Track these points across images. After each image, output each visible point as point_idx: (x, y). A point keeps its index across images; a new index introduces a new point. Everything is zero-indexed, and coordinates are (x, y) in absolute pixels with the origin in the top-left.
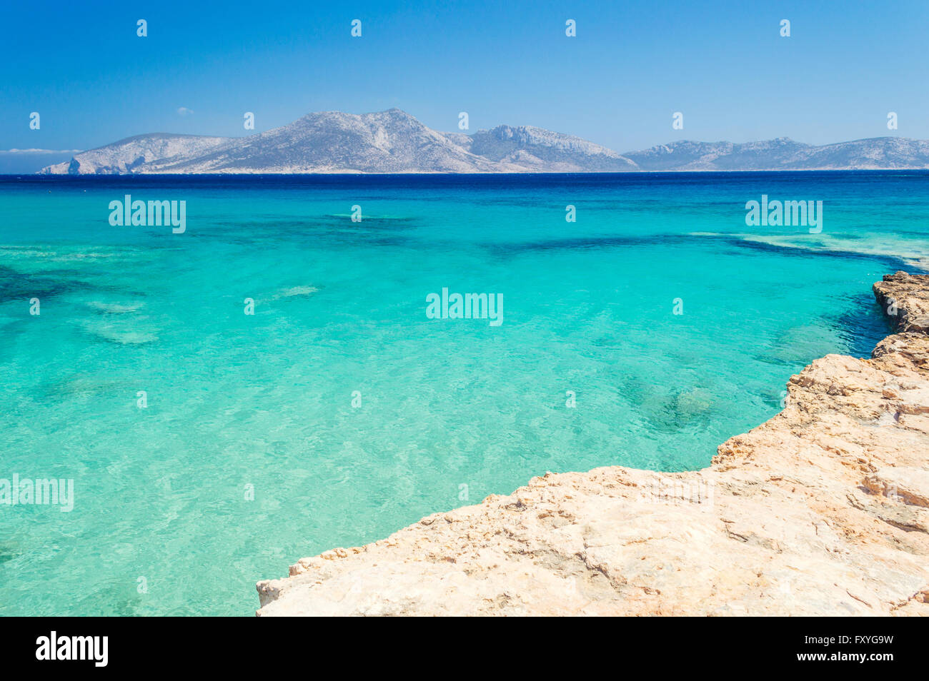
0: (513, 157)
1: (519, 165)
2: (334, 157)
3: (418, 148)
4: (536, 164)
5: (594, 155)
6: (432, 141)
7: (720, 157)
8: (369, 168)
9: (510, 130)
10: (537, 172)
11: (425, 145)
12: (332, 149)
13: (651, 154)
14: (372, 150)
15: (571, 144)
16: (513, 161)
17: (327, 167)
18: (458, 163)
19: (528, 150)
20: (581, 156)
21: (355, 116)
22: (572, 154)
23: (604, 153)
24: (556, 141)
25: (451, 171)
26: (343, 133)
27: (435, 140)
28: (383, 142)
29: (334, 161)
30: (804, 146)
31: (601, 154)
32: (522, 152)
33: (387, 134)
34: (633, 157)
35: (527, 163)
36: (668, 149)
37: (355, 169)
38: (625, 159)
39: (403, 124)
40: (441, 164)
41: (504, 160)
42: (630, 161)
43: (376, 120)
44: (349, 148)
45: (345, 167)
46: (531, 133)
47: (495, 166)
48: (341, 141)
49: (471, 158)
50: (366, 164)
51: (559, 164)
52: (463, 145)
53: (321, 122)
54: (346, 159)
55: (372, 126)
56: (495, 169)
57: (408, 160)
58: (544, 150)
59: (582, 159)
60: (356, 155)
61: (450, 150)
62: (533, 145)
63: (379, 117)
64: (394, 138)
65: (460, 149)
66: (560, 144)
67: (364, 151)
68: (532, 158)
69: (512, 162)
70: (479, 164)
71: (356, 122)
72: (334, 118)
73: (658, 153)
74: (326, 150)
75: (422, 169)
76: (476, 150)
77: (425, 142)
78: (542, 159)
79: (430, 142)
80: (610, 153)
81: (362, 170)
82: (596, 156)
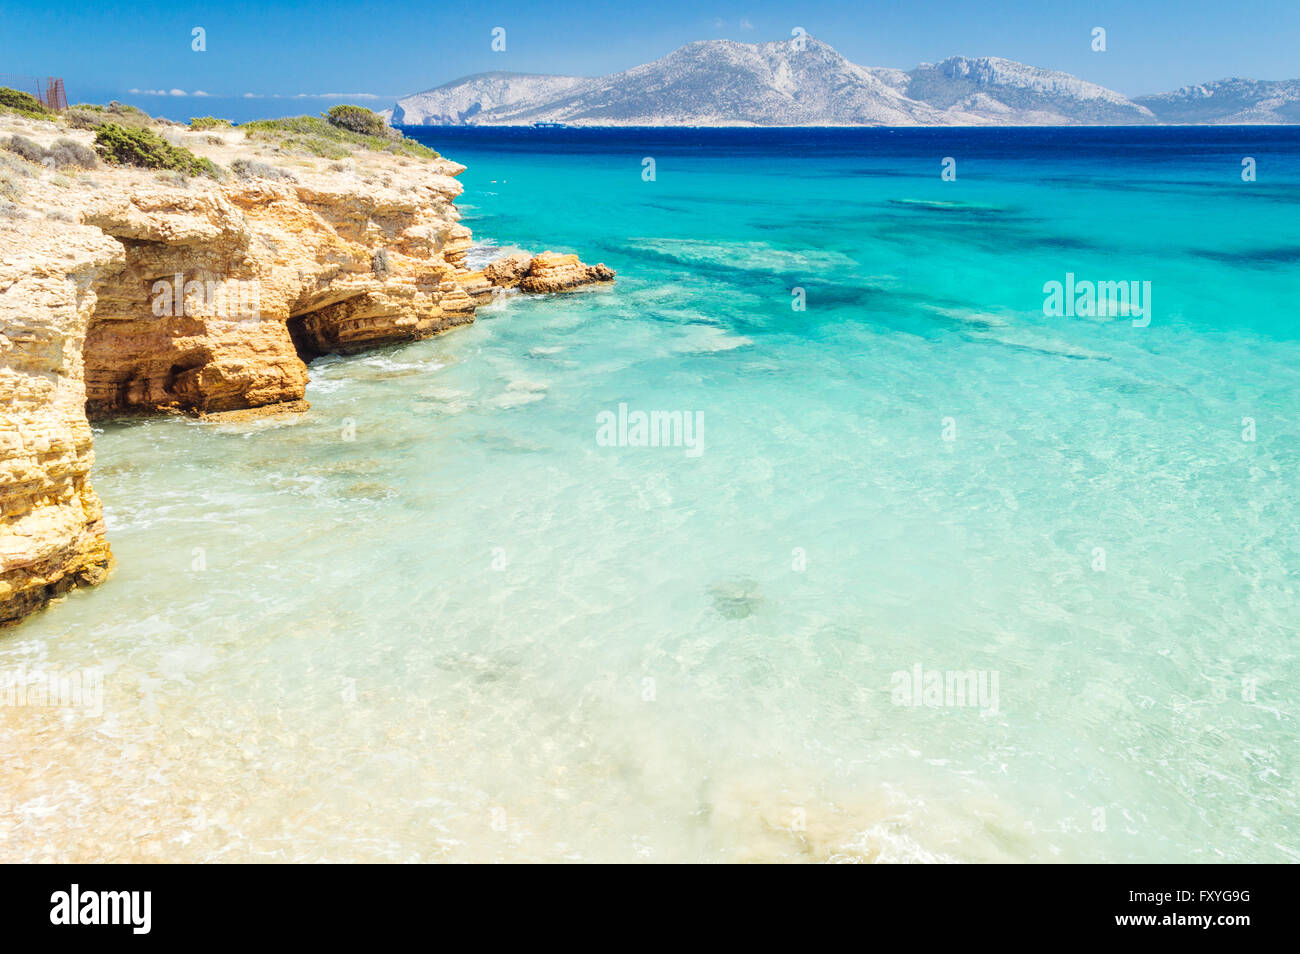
0: (968, 103)
1: (976, 114)
2: (720, 104)
3: (833, 90)
4: (1001, 114)
5: (1087, 101)
6: (853, 81)
7: (1287, 104)
8: (765, 118)
9: (965, 64)
10: (1002, 125)
11: (844, 86)
12: (717, 92)
13: (1176, 97)
14: (770, 95)
15: (1054, 84)
16: (967, 109)
17: (709, 117)
18: (889, 111)
19: (990, 93)
20: (1068, 101)
21: (750, 46)
22: (1055, 99)
23: (1105, 96)
24: (1033, 80)
25: (878, 124)
26: (731, 70)
27: (857, 79)
28: (786, 83)
29: (719, 109)
31: (1101, 98)
32: (981, 96)
33: (791, 71)
34: (1150, 103)
35: (988, 111)
36: (1204, 91)
37: (747, 120)
38: (1135, 105)
39: (816, 57)
40: (864, 113)
41: (954, 107)
42: (1143, 110)
43: (777, 52)
44: (739, 91)
45: (733, 118)
46: (996, 69)
47: (939, 116)
48: (729, 82)
49: (906, 105)
50: (762, 114)
51: (1034, 114)
52: (897, 86)
53: (704, 55)
54: (734, 106)
55: (771, 60)
56: (941, 121)
57: (817, 108)
58: (1014, 93)
59: (1071, 106)
60: (749, 101)
61: (877, 93)
62: (999, 86)
63: (780, 47)
65: (892, 92)
66: (1039, 84)
67: (759, 95)
68: (996, 105)
69: (965, 111)
70: (918, 113)
71: (750, 55)
72: (721, 49)
73: (1189, 97)
74: (710, 93)
75: (836, 120)
76: (914, 92)
77: (843, 82)
78: (1010, 106)
79: (850, 83)
80: (1114, 97)
81: (755, 122)
82: (1092, 101)
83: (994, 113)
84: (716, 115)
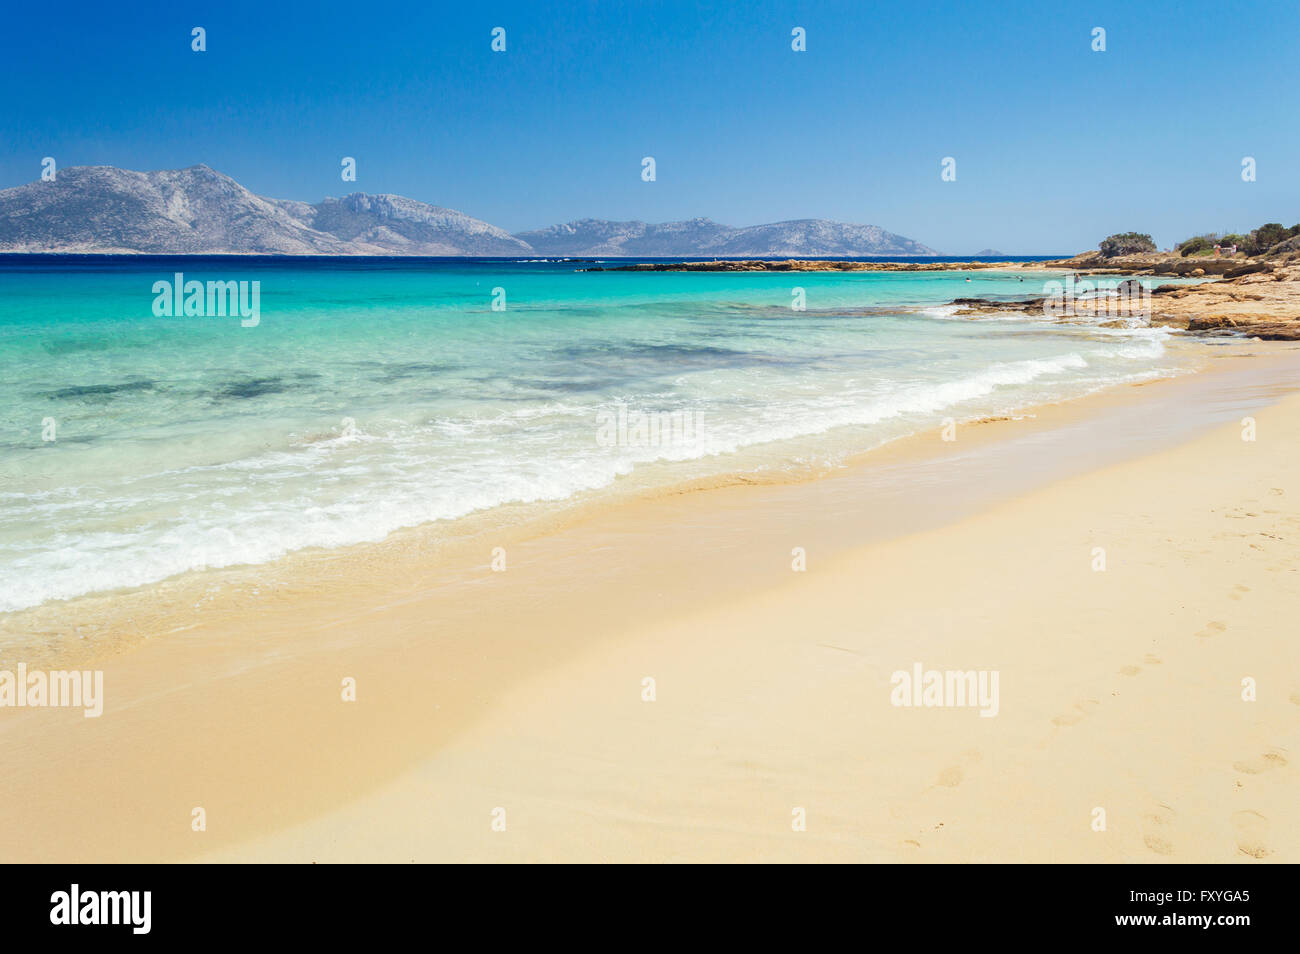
0: (371, 235)
1: (378, 245)
2: (99, 230)
3: (231, 220)
4: (401, 245)
5: (477, 235)
6: (252, 212)
7: (631, 240)
8: (153, 246)
9: (367, 200)
10: (400, 255)
11: (242, 216)
12: (96, 219)
13: (549, 234)
14: (160, 223)
15: (447, 220)
16: (369, 240)
17: (86, 244)
18: (288, 241)
19: (392, 228)
20: (460, 235)
21: (139, 174)
22: (446, 233)
23: (491, 231)
24: (428, 215)
25: (277, 253)
26: (114, 196)
27: (257, 209)
28: (181, 211)
29: (99, 236)
30: (724, 229)
31: (486, 233)
32: (383, 229)
33: (187, 201)
34: (529, 238)
35: (388, 243)
36: (570, 230)
37: (129, 247)
38: (516, 240)
39: (212, 187)
40: (263, 242)
41: (358, 238)
42: (523, 243)
43: (171, 181)
44: (123, 218)
45: (114, 245)
46: (394, 205)
47: (341, 246)
48: (112, 208)
49: (307, 235)
50: (150, 241)
51: (430, 246)
52: (303, 218)
53: (84, 180)
54: (117, 234)
55: (164, 188)
56: (343, 250)
57: (215, 237)
58: (412, 227)
59: (463, 239)
60: (134, 228)
61: (278, 224)
62: (397, 220)
63: (175, 176)
64: (198, 206)
65: (296, 223)
66: (433, 218)
67: (146, 223)
68: (396, 237)
69: (368, 242)
70: (319, 243)
71: (139, 183)
72: (104, 175)
73: (558, 234)
74: (87, 220)
75: (233, 248)
76: (321, 224)
77: (241, 212)
78: (408, 238)
79: (250, 213)
80: (498, 232)
81: (140, 250)
82: (480, 235)
83: (393, 244)
84: (94, 242)
